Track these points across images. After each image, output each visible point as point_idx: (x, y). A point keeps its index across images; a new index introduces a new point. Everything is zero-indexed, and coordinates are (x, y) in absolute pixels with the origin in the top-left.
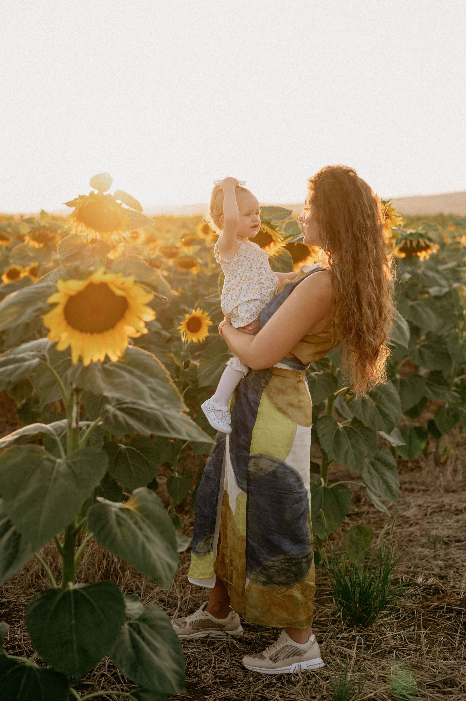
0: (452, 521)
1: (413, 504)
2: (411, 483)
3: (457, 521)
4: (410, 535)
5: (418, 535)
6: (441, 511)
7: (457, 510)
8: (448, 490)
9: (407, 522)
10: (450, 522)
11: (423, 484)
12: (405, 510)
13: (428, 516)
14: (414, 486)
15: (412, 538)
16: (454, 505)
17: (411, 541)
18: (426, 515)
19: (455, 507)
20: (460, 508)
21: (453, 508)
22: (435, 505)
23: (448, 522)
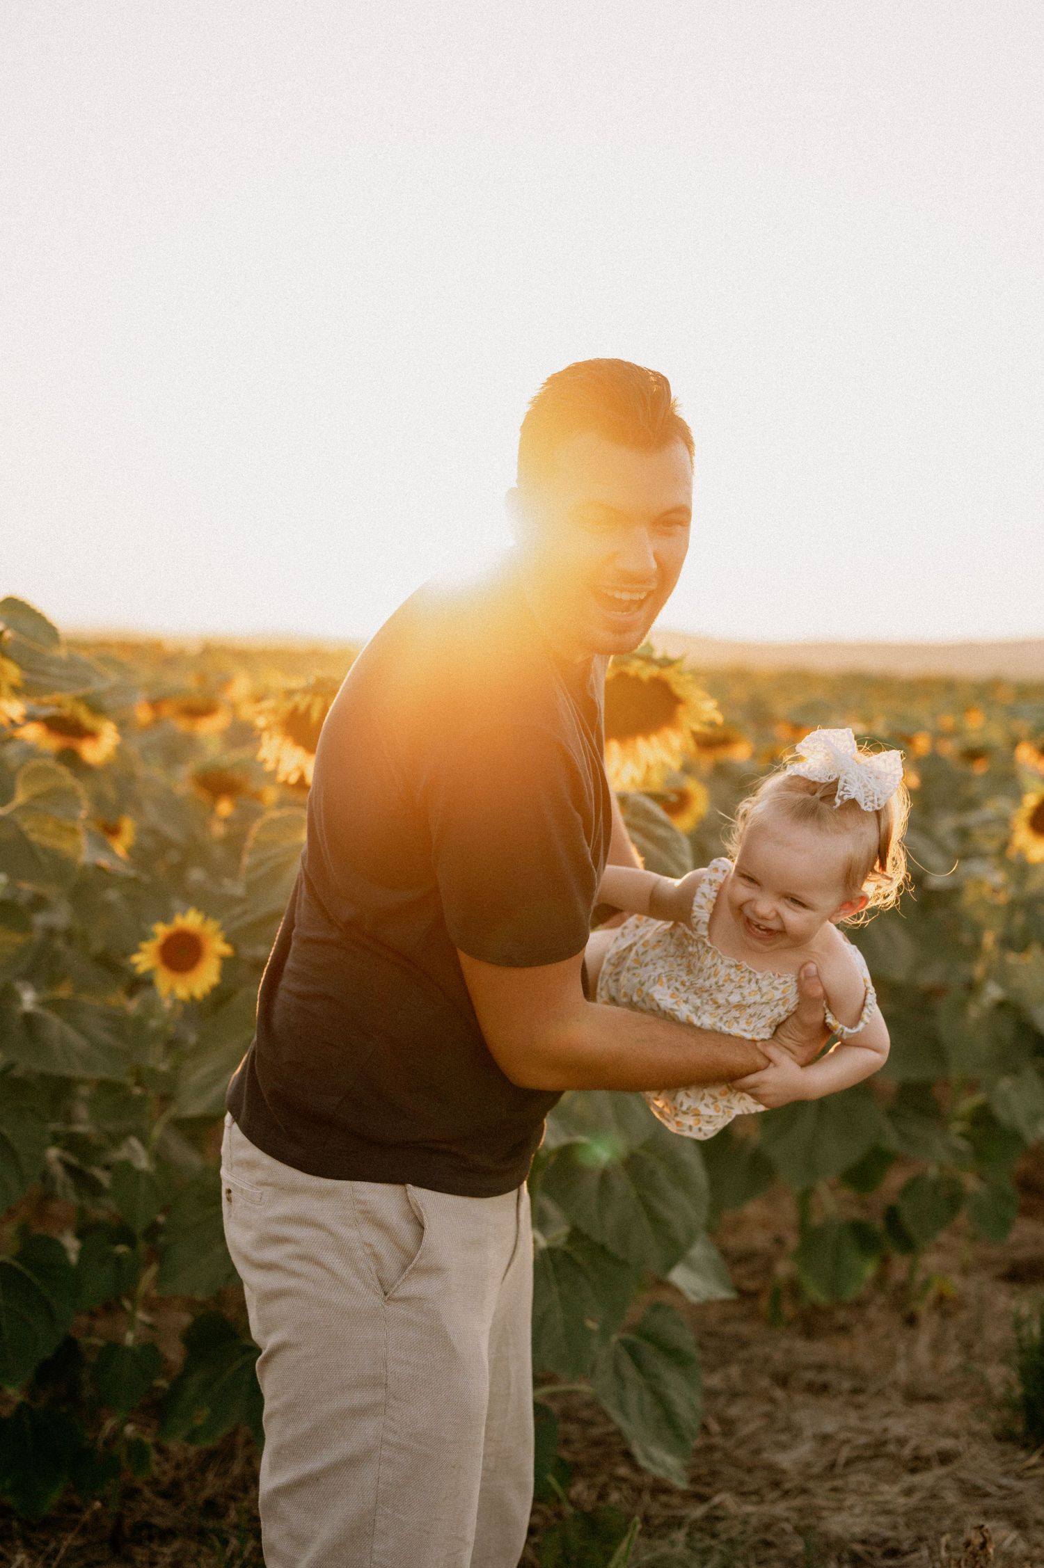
0: (896, 1489)
1: (808, 1432)
2: (821, 1368)
3: (909, 1492)
4: (768, 1527)
5: (788, 1527)
6: (876, 1457)
7: (916, 1458)
8: (913, 1396)
9: (776, 1485)
10: (890, 1492)
11: (855, 1372)
12: (783, 1447)
13: (838, 1470)
14: (830, 1376)
15: (769, 1537)
16: (913, 1443)
17: (768, 1544)
18: (833, 1465)
19: (917, 1448)
20: (928, 1451)
21: (907, 1452)
22: (863, 1440)
23: (881, 1493)
